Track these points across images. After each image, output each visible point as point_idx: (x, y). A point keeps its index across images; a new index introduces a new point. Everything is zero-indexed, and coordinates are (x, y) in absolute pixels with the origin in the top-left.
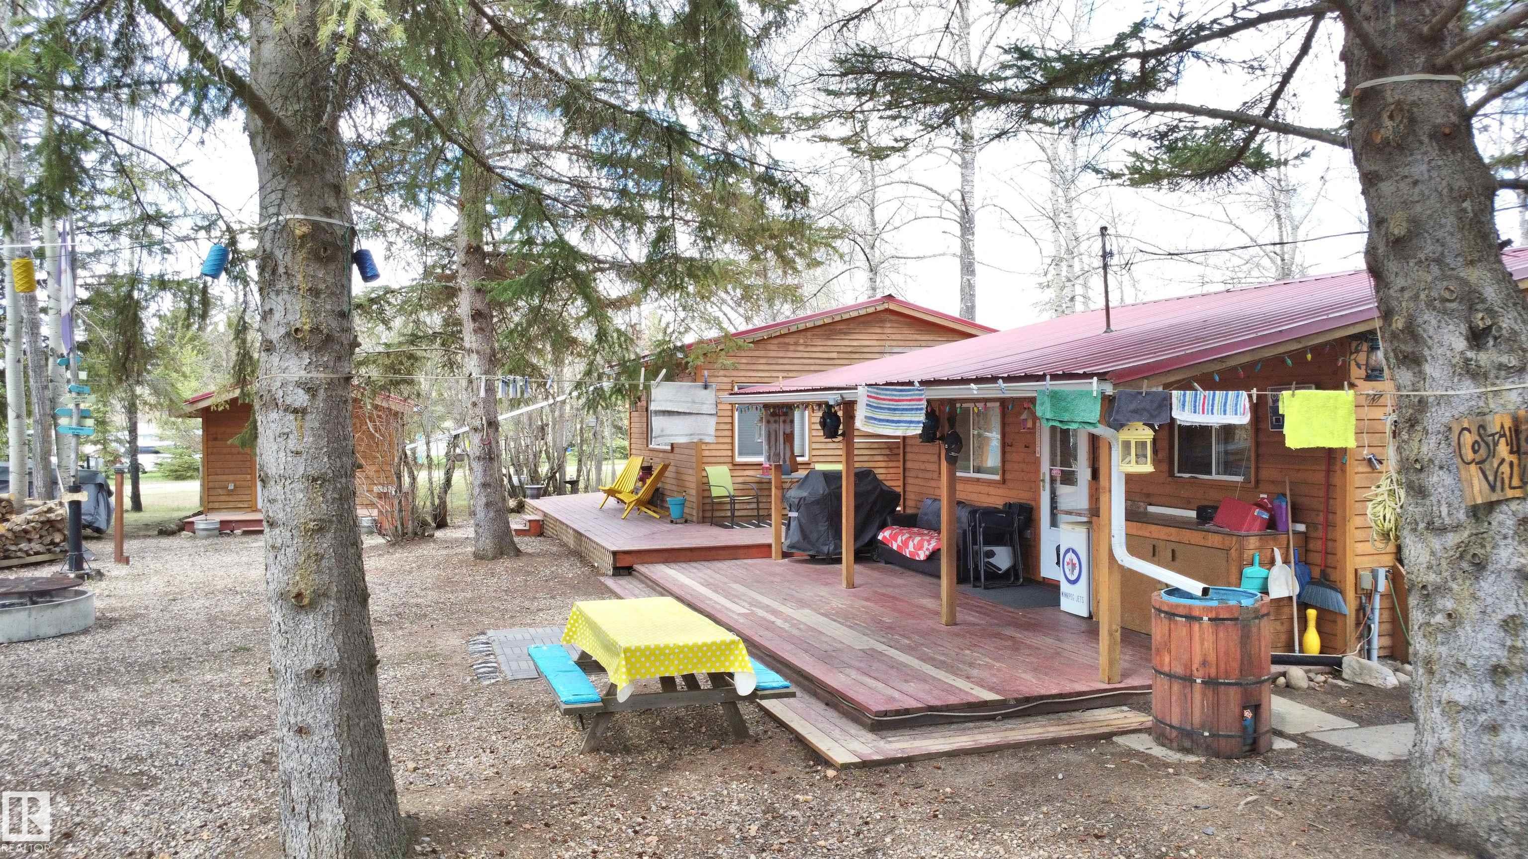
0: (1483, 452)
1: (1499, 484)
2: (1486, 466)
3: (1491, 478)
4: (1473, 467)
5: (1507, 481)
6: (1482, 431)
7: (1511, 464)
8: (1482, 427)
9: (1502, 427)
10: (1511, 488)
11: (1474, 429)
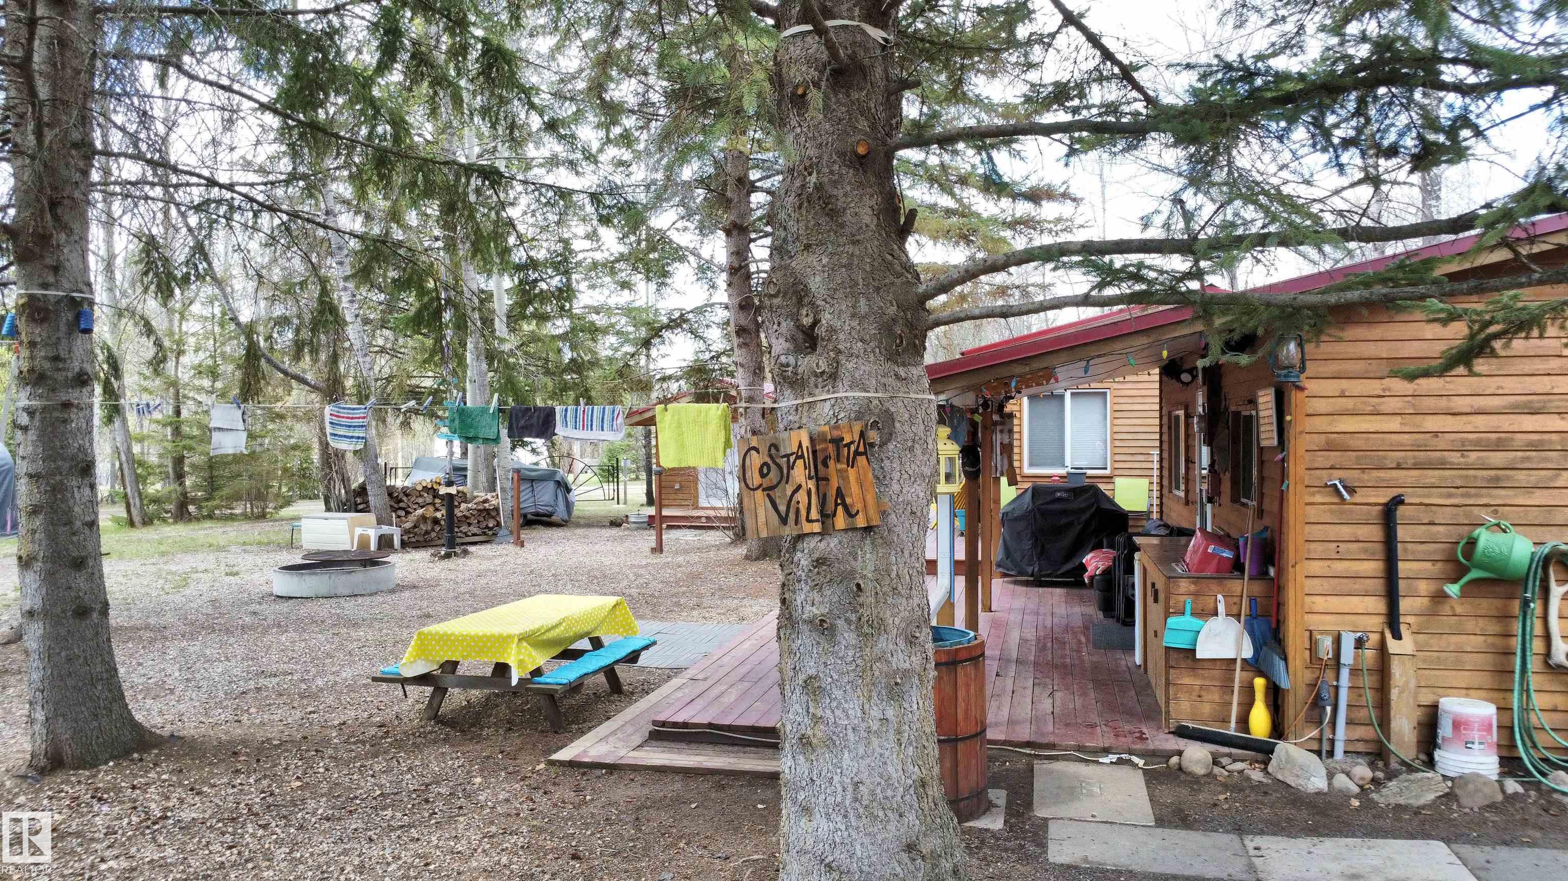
0: (773, 476)
1: (792, 516)
2: (777, 494)
3: (782, 508)
4: (759, 493)
5: (803, 513)
6: (773, 451)
7: (809, 493)
8: (775, 446)
9: (800, 446)
10: (809, 520)
11: (764, 449)
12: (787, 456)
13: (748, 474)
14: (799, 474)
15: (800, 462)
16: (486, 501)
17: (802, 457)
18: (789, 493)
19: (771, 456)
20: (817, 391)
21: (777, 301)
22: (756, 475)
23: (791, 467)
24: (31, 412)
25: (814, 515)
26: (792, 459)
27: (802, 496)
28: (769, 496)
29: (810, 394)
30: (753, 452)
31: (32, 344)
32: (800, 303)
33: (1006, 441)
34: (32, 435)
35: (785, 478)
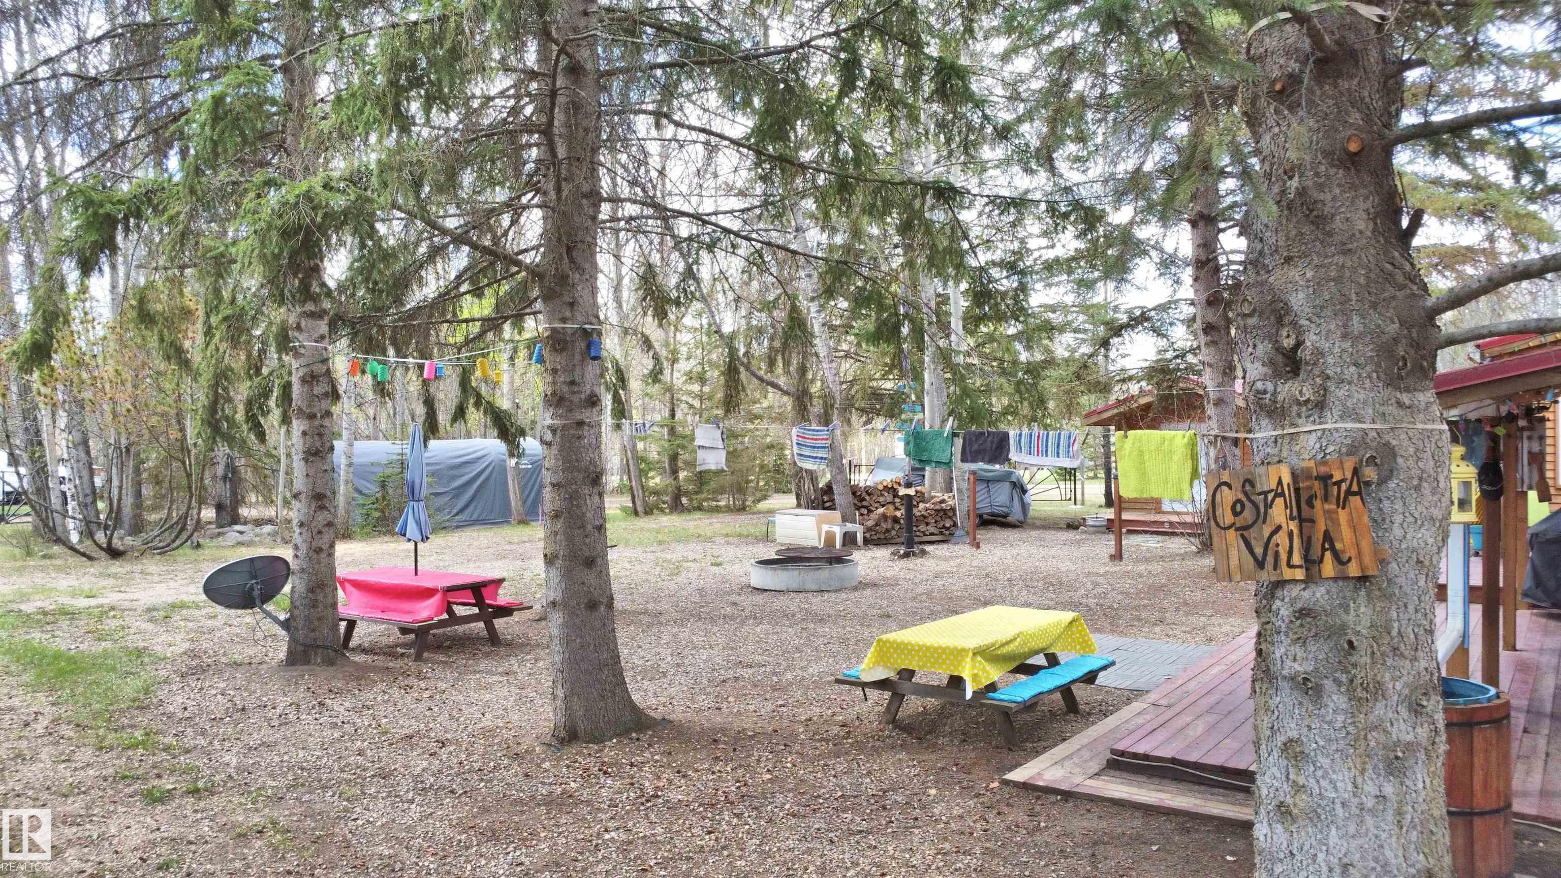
0: (1248, 515)
1: (1270, 559)
2: (1252, 534)
3: (1259, 551)
4: (1232, 534)
7: (1290, 535)
9: (1280, 482)
10: (1290, 566)
11: (1237, 485)
12: (1265, 493)
13: (1219, 512)
14: (1279, 513)
15: (1279, 501)
16: (943, 501)
17: (1282, 494)
18: (1266, 534)
19: (1246, 494)
20: (1300, 421)
21: (1251, 321)
22: (1228, 513)
23: (1268, 506)
24: (554, 431)
25: (1297, 559)
26: (1270, 496)
27: (1281, 539)
28: (1242, 536)
29: (1293, 425)
30: (1224, 488)
31: (554, 371)
32: (1280, 322)
33: (1536, 448)
34: (554, 450)
35: (1262, 516)
